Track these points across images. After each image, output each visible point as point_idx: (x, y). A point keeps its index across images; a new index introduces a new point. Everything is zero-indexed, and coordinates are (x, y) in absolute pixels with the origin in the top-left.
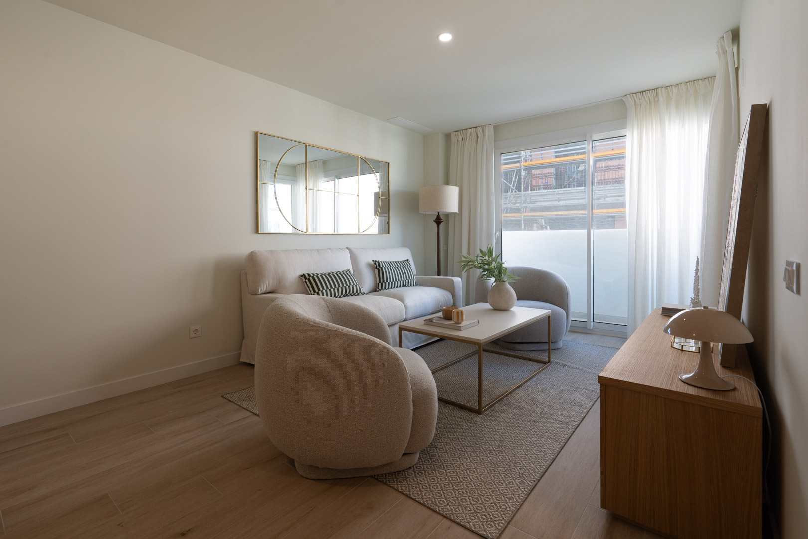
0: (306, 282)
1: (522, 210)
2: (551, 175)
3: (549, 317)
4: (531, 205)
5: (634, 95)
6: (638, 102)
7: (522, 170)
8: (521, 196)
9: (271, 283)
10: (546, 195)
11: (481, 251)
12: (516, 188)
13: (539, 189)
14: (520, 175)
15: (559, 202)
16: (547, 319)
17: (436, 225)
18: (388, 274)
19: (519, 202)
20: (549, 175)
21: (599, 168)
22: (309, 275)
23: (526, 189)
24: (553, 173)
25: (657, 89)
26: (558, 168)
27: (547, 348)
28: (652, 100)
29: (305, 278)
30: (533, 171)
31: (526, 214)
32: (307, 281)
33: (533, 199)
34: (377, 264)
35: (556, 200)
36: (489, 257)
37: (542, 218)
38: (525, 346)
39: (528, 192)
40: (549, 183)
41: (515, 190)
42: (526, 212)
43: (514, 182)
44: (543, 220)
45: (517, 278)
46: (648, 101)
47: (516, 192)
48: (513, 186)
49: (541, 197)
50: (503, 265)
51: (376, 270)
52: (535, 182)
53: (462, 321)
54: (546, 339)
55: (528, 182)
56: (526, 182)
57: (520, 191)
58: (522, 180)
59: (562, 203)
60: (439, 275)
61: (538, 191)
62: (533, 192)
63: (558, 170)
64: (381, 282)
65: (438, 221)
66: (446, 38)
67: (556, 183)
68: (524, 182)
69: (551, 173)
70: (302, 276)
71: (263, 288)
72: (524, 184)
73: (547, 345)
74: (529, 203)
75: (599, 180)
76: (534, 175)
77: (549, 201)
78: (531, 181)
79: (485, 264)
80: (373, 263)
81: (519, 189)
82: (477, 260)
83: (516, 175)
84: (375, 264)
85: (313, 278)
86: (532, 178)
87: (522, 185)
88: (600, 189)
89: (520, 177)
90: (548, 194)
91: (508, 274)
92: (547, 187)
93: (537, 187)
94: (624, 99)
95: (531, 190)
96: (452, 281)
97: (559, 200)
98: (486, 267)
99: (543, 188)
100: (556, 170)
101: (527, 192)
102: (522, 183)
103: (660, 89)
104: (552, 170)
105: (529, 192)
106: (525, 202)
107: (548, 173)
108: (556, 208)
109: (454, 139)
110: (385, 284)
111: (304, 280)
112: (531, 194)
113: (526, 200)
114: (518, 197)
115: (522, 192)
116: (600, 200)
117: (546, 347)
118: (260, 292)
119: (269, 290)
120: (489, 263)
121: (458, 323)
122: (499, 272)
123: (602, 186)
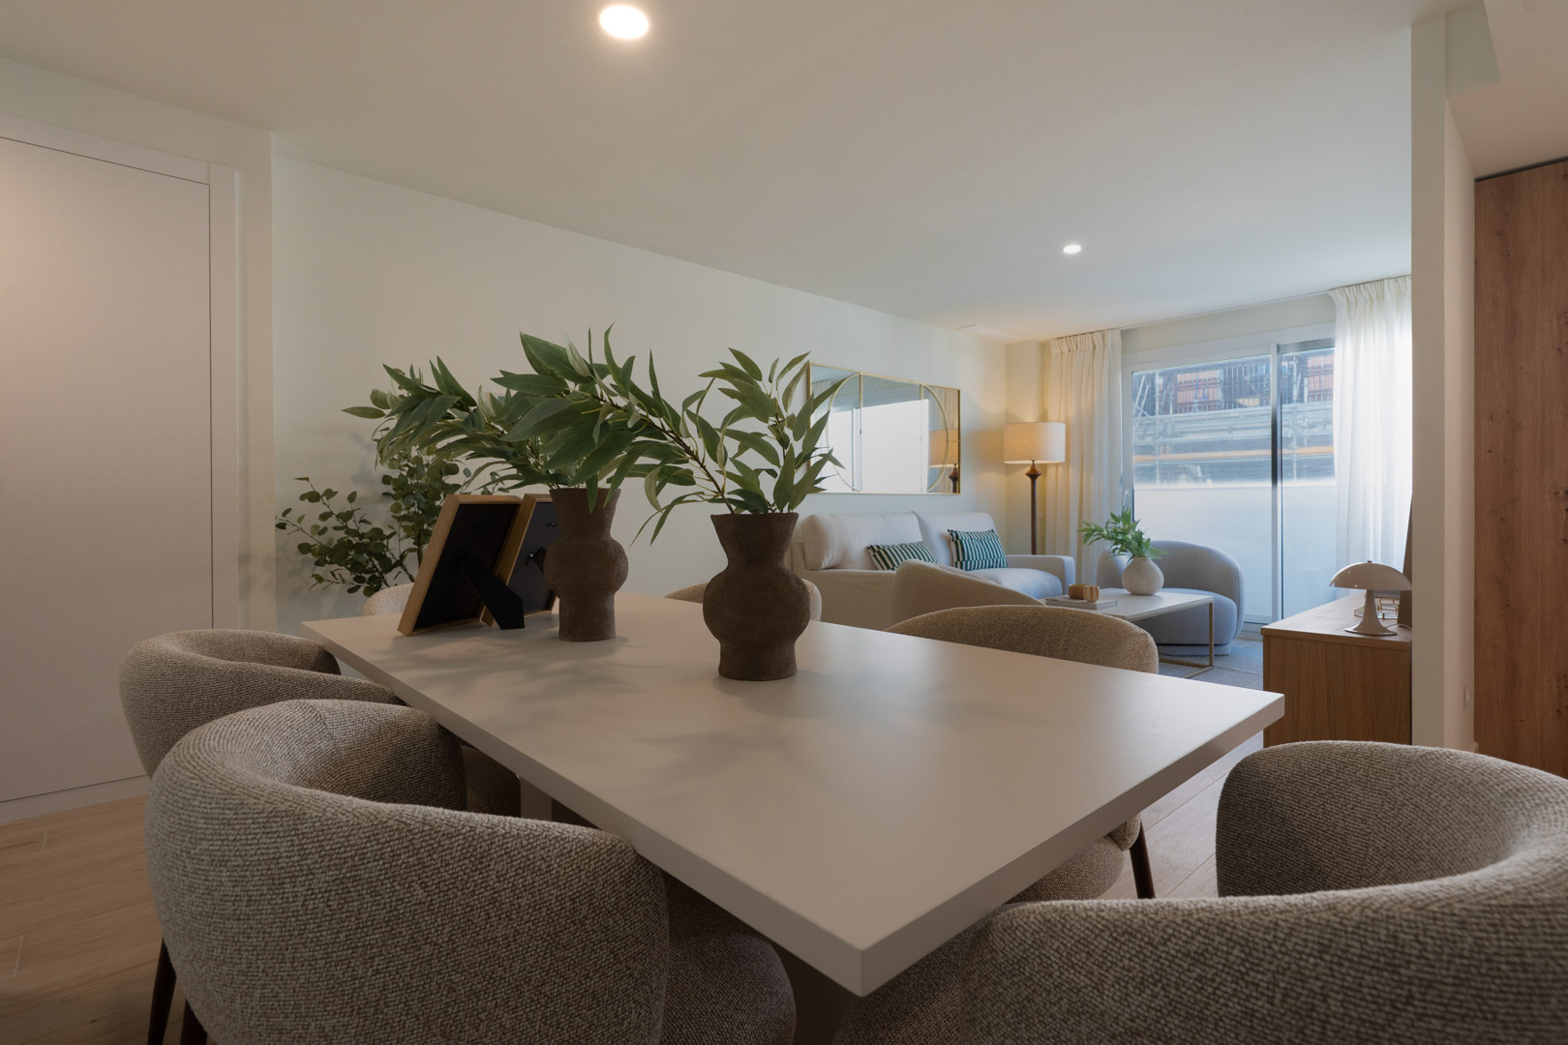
0: (875, 556)
1: (1157, 449)
2: (1215, 384)
3: (1211, 605)
4: (1175, 440)
5: (1347, 289)
6: (1352, 299)
7: (1157, 376)
8: (1155, 424)
9: (835, 556)
10: (1204, 420)
11: (1113, 516)
12: (1144, 409)
13: (1190, 409)
14: (1153, 384)
15: (1230, 433)
16: (1208, 608)
17: (1029, 480)
18: (972, 550)
19: (1150, 435)
20: (1212, 383)
21: (1313, 368)
22: (878, 547)
23: (1165, 410)
24: (1219, 379)
25: (1383, 280)
26: (1230, 371)
27: (1208, 653)
28: (1374, 296)
29: (874, 551)
30: (1179, 376)
31: (1164, 457)
32: (876, 554)
33: (1178, 428)
34: (954, 535)
35: (1226, 430)
36: (1124, 524)
37: (1196, 465)
38: (1174, 648)
39: (1169, 416)
40: (1211, 399)
41: (1142, 411)
42: (1164, 452)
43: (1142, 397)
44: (1198, 468)
45: (1165, 553)
46: (1367, 297)
47: (1143, 415)
48: (1140, 405)
49: (1194, 425)
50: (1143, 537)
51: (953, 544)
52: (1184, 397)
53: (1097, 598)
54: (1206, 641)
55: (1168, 395)
56: (1164, 397)
57: (1153, 414)
58: (1157, 394)
59: (1238, 435)
60: (1034, 552)
61: (1188, 414)
62: (1178, 415)
63: (1230, 374)
64: (961, 559)
65: (1033, 476)
66: (1072, 249)
67: (1225, 398)
68: (1161, 398)
69: (1215, 379)
70: (869, 548)
71: (826, 562)
72: (1160, 401)
73: (1207, 648)
74: (1172, 436)
75: (1314, 391)
76: (1181, 383)
77: (1211, 431)
78: (1175, 396)
79: (1117, 533)
80: (948, 534)
81: (1150, 409)
82: (1107, 528)
83: (1144, 384)
84: (952, 535)
85: (884, 550)
86: (1177, 390)
87: (1157, 403)
88: (1315, 408)
89: (1153, 388)
90: (1209, 419)
91: (1150, 547)
92: (1207, 405)
93: (1188, 406)
94: (1331, 294)
95: (1175, 412)
96: (1062, 561)
97: (1231, 430)
98: (1120, 537)
99: (1200, 408)
100: (1225, 374)
101: (1166, 416)
102: (1157, 398)
103: (1385, 281)
104: (1218, 374)
105: (1171, 415)
106: (1163, 433)
107: (1210, 380)
108: (1225, 445)
109: (1055, 350)
110: (966, 563)
111: (872, 553)
112: (1174, 420)
113: (1165, 430)
114: (1149, 424)
115: (1158, 416)
116: (1315, 430)
117: (1205, 651)
118: (823, 567)
119: (832, 564)
120: (1124, 533)
121: (1092, 600)
122: (1137, 546)
123: (1318, 403)
